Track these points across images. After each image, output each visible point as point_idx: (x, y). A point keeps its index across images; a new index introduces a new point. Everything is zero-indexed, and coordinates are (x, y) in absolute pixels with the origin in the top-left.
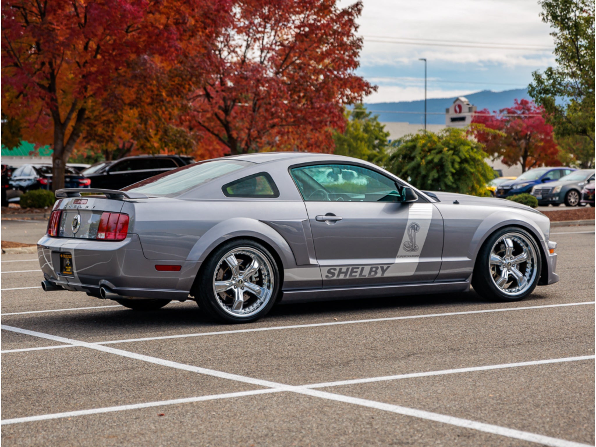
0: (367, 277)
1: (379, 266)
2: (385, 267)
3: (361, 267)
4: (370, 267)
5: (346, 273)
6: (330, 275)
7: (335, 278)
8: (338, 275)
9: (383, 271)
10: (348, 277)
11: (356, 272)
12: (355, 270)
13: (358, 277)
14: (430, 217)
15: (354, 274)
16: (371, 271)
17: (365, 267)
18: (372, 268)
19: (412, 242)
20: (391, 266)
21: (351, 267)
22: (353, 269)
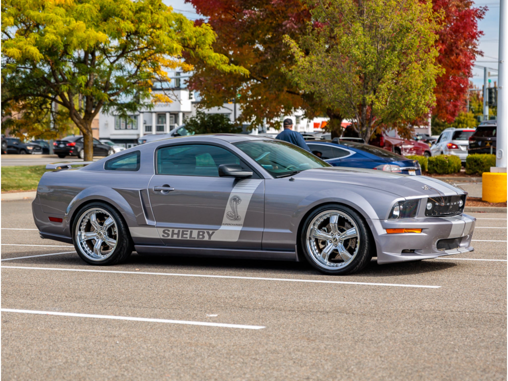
0: (196, 239)
1: (205, 231)
2: (211, 232)
3: (189, 230)
4: (197, 231)
5: (178, 234)
6: (166, 235)
7: (170, 237)
8: (172, 236)
9: (210, 236)
10: (180, 238)
11: (187, 234)
12: (185, 233)
13: (188, 238)
14: (253, 192)
15: (184, 236)
16: (199, 235)
17: (194, 231)
18: (199, 232)
19: (234, 212)
20: (216, 231)
21: (181, 230)
22: (183, 231)
